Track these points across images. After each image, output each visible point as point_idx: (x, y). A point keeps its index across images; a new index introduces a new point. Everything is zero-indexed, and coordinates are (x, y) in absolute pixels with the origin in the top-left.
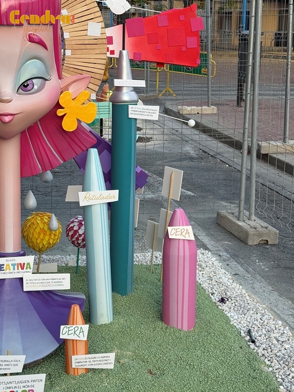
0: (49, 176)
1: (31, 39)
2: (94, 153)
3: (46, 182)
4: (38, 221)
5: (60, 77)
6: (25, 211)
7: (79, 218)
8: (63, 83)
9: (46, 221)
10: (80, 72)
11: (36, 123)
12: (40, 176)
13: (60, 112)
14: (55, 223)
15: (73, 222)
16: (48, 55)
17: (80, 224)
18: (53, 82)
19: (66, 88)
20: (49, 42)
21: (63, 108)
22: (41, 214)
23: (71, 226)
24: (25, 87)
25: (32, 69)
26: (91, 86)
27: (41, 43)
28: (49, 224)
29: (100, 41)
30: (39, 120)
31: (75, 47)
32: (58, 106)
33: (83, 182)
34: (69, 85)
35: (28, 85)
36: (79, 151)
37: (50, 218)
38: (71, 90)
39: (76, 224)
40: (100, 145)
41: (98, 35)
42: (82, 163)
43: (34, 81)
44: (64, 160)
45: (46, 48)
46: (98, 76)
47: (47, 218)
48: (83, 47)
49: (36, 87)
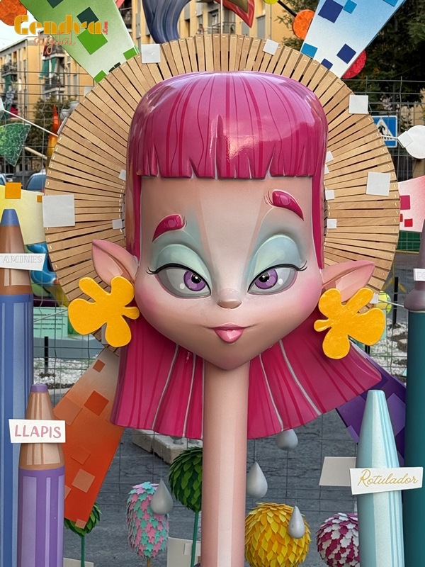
0: (292, 437)
1: (277, 201)
2: (378, 399)
3: (286, 448)
4: (271, 520)
5: (321, 265)
6: (251, 501)
7: (340, 518)
8: (325, 276)
9: (284, 520)
10: (351, 256)
11: (277, 344)
12: (278, 436)
13: (319, 326)
14: (299, 525)
15: (330, 524)
16: (303, 226)
17: (344, 530)
18: (310, 274)
19: (332, 283)
20: (306, 207)
21: (325, 318)
22: (275, 507)
23: (326, 531)
24: (262, 281)
25: (276, 250)
26: (373, 282)
27: (294, 208)
28: (288, 526)
29: (388, 205)
31: (344, 214)
32: (317, 314)
33: (355, 451)
34: (337, 278)
35: (267, 278)
36: (349, 394)
37: (290, 515)
38: (340, 286)
39: (335, 528)
40: (387, 383)
41: (385, 193)
42: (356, 419)
43: (278, 271)
44: (323, 411)
45: (300, 215)
46: (382, 264)
47: (285, 514)
48: (357, 213)
49: (280, 281)
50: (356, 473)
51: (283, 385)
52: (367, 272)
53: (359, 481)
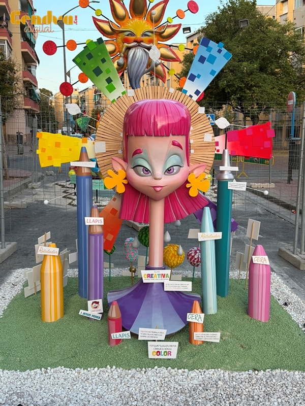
0: (179, 223)
1: (174, 144)
2: (207, 210)
3: (177, 226)
4: (172, 250)
5: (188, 165)
6: (165, 244)
7: (195, 249)
8: (190, 169)
10: (199, 162)
11: (174, 192)
12: (174, 222)
13: (188, 186)
14: (181, 251)
15: (191, 251)
16: (182, 152)
17: (196, 252)
18: (185, 168)
19: (192, 171)
20: (184, 146)
21: (190, 183)
22: (173, 245)
23: (190, 253)
24: (169, 171)
25: (174, 160)
26: (206, 171)
27: (179, 146)
28: (177, 251)
29: (211, 144)
30: (176, 190)
31: (197, 148)
32: (187, 182)
33: (200, 227)
34: (194, 169)
35: (171, 170)
36: (198, 208)
37: (178, 248)
38: (195, 172)
39: (193, 252)
40: (210, 204)
41: (210, 141)
42: (200, 216)
43: (174, 167)
44: (189, 214)
45: (182, 149)
46: (209, 165)
47: (176, 248)
48: (201, 148)
49: (175, 171)
50: (200, 234)
51: (176, 205)
52: (204, 167)
53: (201, 237)
